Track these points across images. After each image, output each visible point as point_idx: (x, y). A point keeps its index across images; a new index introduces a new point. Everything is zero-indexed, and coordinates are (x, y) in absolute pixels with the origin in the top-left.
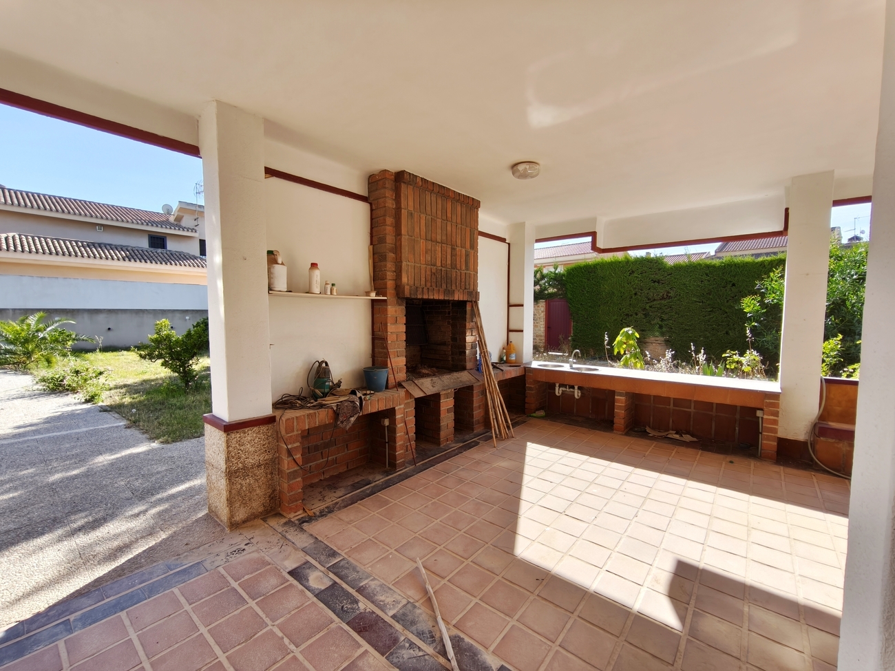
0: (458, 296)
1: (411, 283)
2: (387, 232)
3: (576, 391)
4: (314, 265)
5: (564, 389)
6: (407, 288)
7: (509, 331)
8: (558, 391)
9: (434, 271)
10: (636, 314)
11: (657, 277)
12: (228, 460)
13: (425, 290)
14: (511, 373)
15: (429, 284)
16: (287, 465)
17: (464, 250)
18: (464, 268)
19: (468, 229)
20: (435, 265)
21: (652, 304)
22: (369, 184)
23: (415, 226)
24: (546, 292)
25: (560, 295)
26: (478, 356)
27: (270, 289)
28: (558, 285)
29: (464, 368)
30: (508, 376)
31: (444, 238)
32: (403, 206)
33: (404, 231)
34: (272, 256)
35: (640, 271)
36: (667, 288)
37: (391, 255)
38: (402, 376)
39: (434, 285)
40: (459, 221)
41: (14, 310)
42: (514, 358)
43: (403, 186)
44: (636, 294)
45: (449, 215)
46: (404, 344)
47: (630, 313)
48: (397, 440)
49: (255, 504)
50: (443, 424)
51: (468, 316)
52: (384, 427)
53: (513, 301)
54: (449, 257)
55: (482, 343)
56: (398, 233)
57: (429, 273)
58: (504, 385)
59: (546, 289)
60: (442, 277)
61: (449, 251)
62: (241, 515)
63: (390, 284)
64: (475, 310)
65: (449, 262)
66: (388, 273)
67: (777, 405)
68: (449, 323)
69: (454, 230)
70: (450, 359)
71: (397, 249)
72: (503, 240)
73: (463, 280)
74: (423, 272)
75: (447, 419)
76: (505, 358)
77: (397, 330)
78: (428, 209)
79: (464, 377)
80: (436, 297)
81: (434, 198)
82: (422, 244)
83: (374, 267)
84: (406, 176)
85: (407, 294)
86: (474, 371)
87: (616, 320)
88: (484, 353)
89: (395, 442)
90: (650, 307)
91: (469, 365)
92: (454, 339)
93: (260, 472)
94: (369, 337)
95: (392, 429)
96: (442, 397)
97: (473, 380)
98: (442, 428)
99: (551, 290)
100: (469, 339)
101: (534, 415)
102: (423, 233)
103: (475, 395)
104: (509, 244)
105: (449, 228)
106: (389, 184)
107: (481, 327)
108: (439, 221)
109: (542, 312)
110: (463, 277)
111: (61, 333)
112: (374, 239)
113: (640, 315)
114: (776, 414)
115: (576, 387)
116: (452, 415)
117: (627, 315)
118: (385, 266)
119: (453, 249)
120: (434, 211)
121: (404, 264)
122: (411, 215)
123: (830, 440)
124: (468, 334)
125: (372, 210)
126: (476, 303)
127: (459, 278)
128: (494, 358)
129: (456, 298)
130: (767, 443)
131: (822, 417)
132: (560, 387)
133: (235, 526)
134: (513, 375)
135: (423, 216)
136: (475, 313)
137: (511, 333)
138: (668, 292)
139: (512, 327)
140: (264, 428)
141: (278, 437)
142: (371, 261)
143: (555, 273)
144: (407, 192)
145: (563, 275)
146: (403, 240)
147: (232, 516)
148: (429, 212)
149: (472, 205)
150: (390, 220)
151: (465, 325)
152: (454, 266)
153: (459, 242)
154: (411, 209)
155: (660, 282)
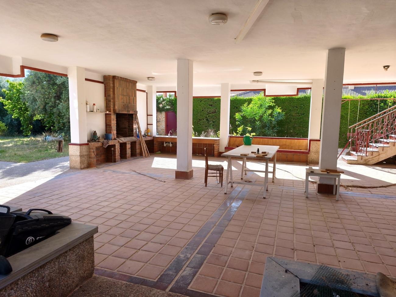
0: (131, 112)
1: (118, 108)
2: (111, 94)
3: (170, 144)
4: (95, 104)
5: (167, 144)
6: (117, 110)
7: (148, 124)
8: (165, 145)
9: (124, 105)
10: (203, 120)
11: (211, 103)
12: (80, 153)
13: (122, 111)
14: (149, 138)
15: (122, 109)
16: (93, 155)
17: (132, 97)
18: (132, 103)
19: (134, 91)
20: (124, 103)
21: (209, 115)
22: (104, 78)
23: (119, 91)
24: (165, 108)
25: (172, 110)
26: (137, 132)
28: (171, 105)
29: (133, 136)
30: (148, 139)
31: (127, 94)
32: (115, 86)
33: (116, 93)
34: (87, 103)
35: (204, 100)
36: (215, 108)
37: (112, 100)
38: (116, 137)
39: (124, 109)
40: (131, 88)
42: (150, 134)
43: (115, 80)
44: (203, 110)
45: (128, 87)
46: (116, 127)
47: (201, 119)
48: (116, 154)
49: (85, 165)
50: (128, 152)
51: (134, 119)
52: (112, 150)
53: (149, 114)
54: (128, 100)
55: (139, 128)
56: (114, 94)
57: (122, 105)
58: (147, 142)
59: (165, 106)
60: (126, 107)
61: (128, 98)
63: (112, 109)
64: (136, 117)
65: (128, 102)
66: (111, 106)
68: (127, 121)
69: (129, 91)
70: (128, 133)
71: (114, 98)
72: (144, 91)
73: (132, 107)
74: (121, 105)
75: (129, 151)
76: (146, 134)
77: (114, 123)
78: (122, 86)
79: (133, 139)
80: (125, 113)
81: (123, 82)
82: (120, 97)
83: (106, 103)
84: (116, 77)
85: (117, 112)
86: (136, 137)
87: (195, 122)
88: (140, 131)
89: (115, 154)
90: (209, 116)
91: (134, 135)
92: (129, 126)
93: (86, 157)
94: (105, 125)
95: (115, 151)
96: (127, 144)
97: (137, 139)
98: (127, 154)
99: (168, 107)
100: (135, 126)
101: (157, 153)
102: (121, 93)
103: (137, 145)
104: (147, 93)
105: (128, 91)
106: (111, 79)
107: (138, 122)
108: (125, 89)
109: (164, 118)
110: (132, 106)
112: (106, 95)
113: (205, 120)
115: (170, 143)
116: (130, 150)
117: (200, 120)
118: (111, 104)
120: (124, 86)
121: (116, 103)
122: (117, 88)
124: (134, 125)
125: (105, 86)
126: (136, 114)
127: (131, 107)
128: (143, 133)
129: (131, 113)
130: (216, 153)
131: (229, 145)
132: (165, 143)
133: (81, 169)
134: (149, 139)
135: (121, 88)
136: (136, 118)
137: (148, 125)
138: (215, 110)
139: (148, 123)
140: (87, 146)
141: (89, 148)
142: (105, 102)
143: (169, 99)
144: (116, 81)
145: (173, 100)
146: (116, 96)
147: (81, 166)
148: (122, 87)
149: (134, 83)
150: (111, 90)
151: (133, 122)
152: (129, 103)
153: (131, 95)
154: (117, 86)
155: (211, 105)
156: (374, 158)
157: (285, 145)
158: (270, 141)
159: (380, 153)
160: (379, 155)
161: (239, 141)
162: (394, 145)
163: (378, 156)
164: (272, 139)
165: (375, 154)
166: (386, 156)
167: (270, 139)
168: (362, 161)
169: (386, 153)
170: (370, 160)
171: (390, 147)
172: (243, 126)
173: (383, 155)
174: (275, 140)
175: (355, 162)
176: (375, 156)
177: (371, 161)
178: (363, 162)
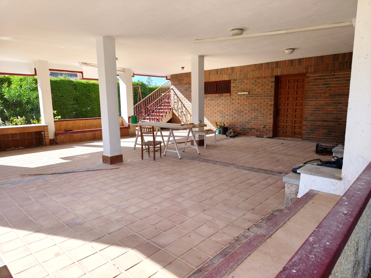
67: (47, 129)
114: (48, 132)
123: (60, 136)
130: (47, 141)
131: (56, 130)
158: (94, 121)
161: (65, 125)
162: (165, 117)
164: (96, 120)
167: (94, 120)
174: (98, 120)
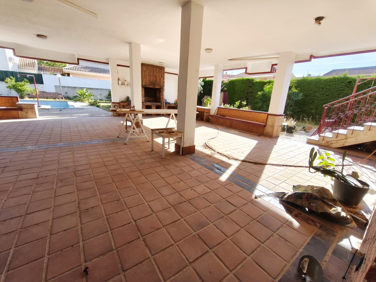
4: (126, 81)
6: (144, 85)
10: (244, 98)
11: (250, 85)
13: (148, 86)
17: (159, 78)
18: (159, 81)
20: (151, 81)
24: (224, 89)
25: (227, 90)
27: (118, 84)
28: (227, 87)
33: (143, 74)
34: (119, 79)
38: (144, 101)
39: (150, 84)
40: (158, 71)
41: (79, 87)
43: (143, 66)
44: (244, 91)
45: (155, 70)
46: (144, 95)
51: (161, 92)
60: (153, 83)
62: (115, 115)
65: (155, 80)
74: (148, 82)
77: (142, 93)
78: (149, 70)
80: (151, 87)
82: (148, 77)
96: (152, 107)
102: (148, 74)
108: (152, 72)
109: (222, 96)
111: (90, 94)
119: (156, 77)
122: (145, 71)
124: (161, 95)
127: (157, 83)
138: (253, 91)
140: (118, 104)
147: (114, 115)
152: (156, 81)
155: (251, 87)
156: (339, 141)
157: (249, 117)
159: (349, 136)
160: (346, 138)
163: (344, 140)
165: (340, 138)
166: (355, 141)
168: (323, 143)
169: (356, 137)
170: (334, 142)
171: (364, 132)
172: (240, 101)
173: (351, 139)
175: (315, 142)
176: (341, 139)
177: (335, 144)
178: (325, 143)
